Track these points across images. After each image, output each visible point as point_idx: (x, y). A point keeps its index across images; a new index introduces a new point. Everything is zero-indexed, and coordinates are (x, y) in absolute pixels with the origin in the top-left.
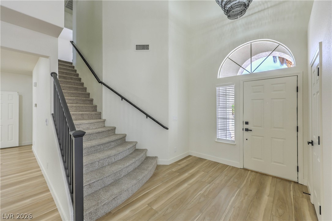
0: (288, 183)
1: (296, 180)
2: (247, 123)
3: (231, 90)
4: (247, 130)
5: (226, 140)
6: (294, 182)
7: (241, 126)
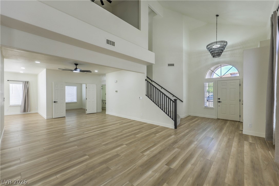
0: (236, 122)
1: (239, 120)
2: (219, 99)
3: (212, 84)
4: (219, 102)
5: (209, 107)
6: (239, 121)
7: (216, 100)
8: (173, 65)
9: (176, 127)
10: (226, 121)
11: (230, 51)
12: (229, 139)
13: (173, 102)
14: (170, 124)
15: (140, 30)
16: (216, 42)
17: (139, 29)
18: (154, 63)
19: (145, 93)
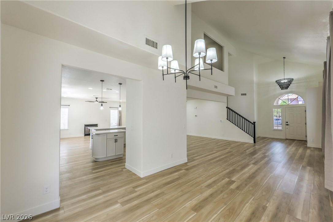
0: (303, 141)
1: (306, 140)
2: (287, 122)
3: (279, 110)
4: (287, 125)
5: (278, 129)
7: (285, 123)
8: (245, 94)
9: (255, 142)
10: (294, 140)
11: (296, 83)
12: (297, 149)
13: (252, 124)
14: (250, 140)
15: (224, 71)
16: (284, 79)
17: (222, 71)
18: (234, 95)
19: (226, 117)
